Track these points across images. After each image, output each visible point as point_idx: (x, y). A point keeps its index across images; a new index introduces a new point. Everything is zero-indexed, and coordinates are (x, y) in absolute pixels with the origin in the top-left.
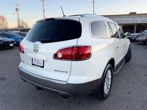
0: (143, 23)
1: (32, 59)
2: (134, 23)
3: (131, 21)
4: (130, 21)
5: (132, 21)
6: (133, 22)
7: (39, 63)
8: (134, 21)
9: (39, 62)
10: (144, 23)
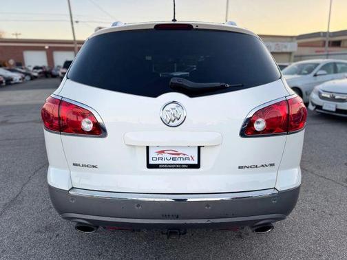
1: (148, 148)
7: (181, 156)
9: (179, 154)
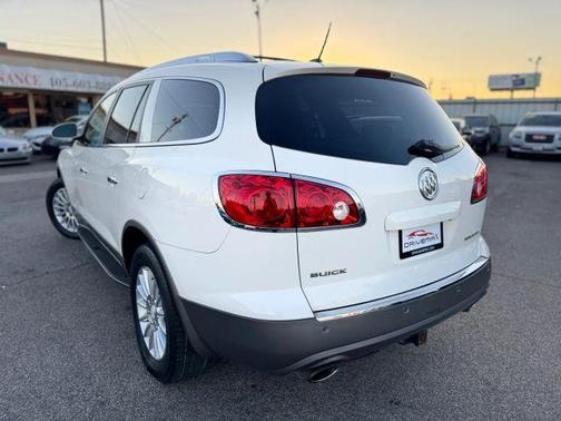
0: (56, 88)
1: (400, 232)
2: (24, 85)
3: (14, 77)
4: (9, 76)
5: (17, 77)
6: (22, 82)
8: (23, 78)
9: (427, 234)
10: (62, 88)
